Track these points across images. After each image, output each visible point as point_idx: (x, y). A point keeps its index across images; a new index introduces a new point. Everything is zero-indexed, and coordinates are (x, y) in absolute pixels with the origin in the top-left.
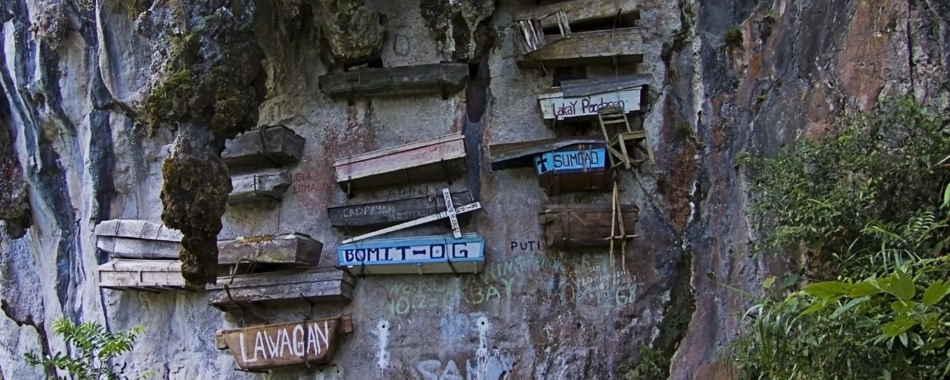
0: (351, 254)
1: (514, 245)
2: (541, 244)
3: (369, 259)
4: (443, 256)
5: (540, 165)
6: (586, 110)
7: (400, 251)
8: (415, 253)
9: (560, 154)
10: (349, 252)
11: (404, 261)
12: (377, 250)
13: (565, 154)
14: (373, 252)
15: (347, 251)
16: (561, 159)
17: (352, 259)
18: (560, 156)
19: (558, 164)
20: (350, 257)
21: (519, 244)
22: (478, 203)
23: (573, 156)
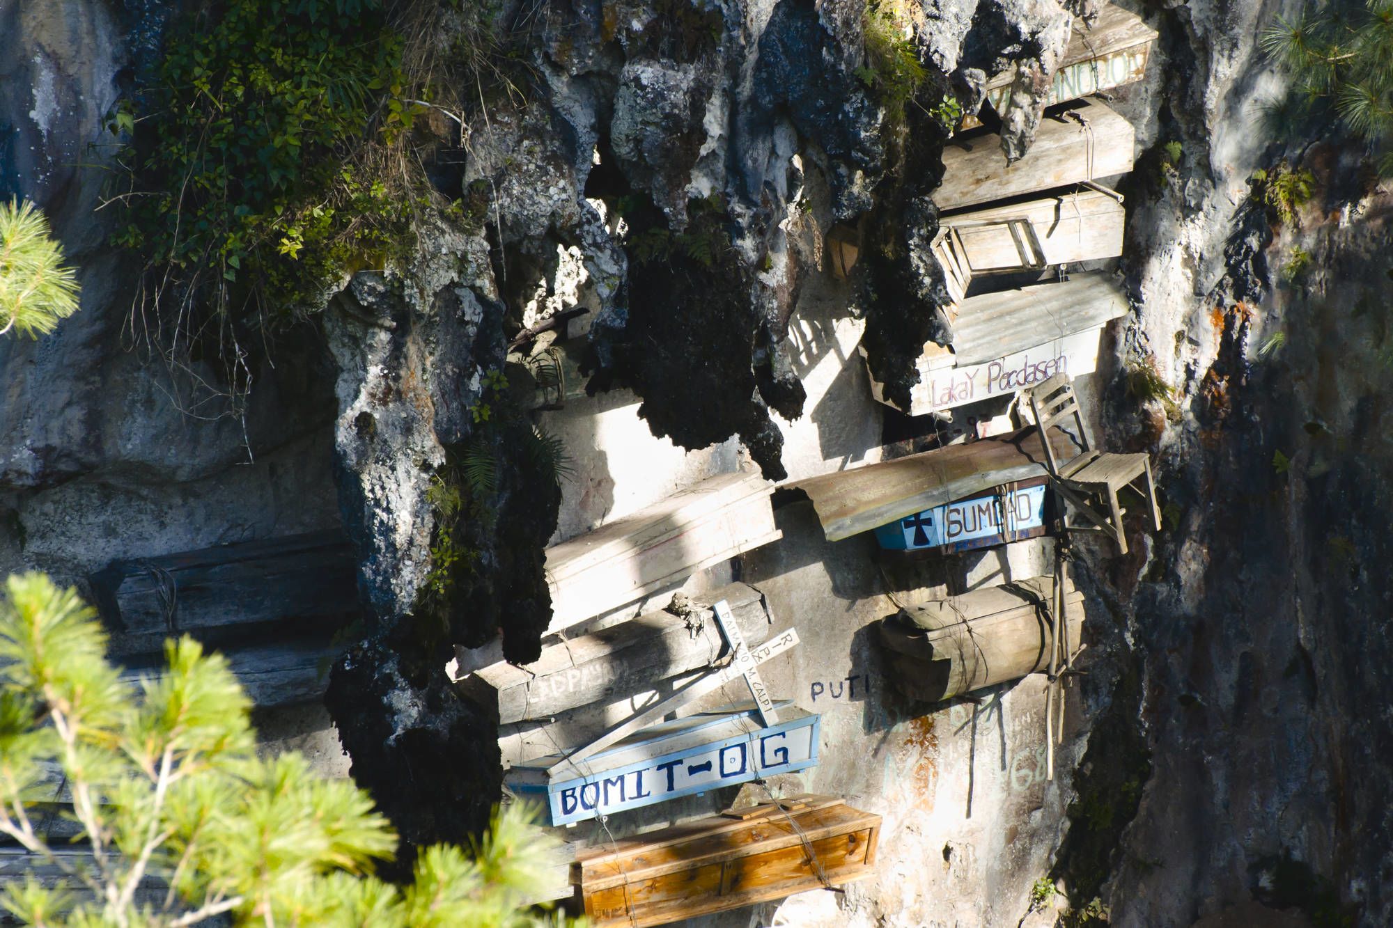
0: (573, 795)
1: (817, 689)
2: (871, 682)
3: (606, 803)
4: (743, 770)
5: (913, 529)
6: (995, 385)
7: (665, 771)
8: (693, 770)
9: (960, 506)
10: (569, 793)
11: (674, 795)
12: (621, 778)
13: (968, 506)
14: (614, 784)
15: (564, 793)
16: (960, 518)
17: (574, 808)
18: (957, 511)
19: (954, 529)
20: (570, 802)
21: (826, 686)
22: (792, 631)
23: (984, 508)
